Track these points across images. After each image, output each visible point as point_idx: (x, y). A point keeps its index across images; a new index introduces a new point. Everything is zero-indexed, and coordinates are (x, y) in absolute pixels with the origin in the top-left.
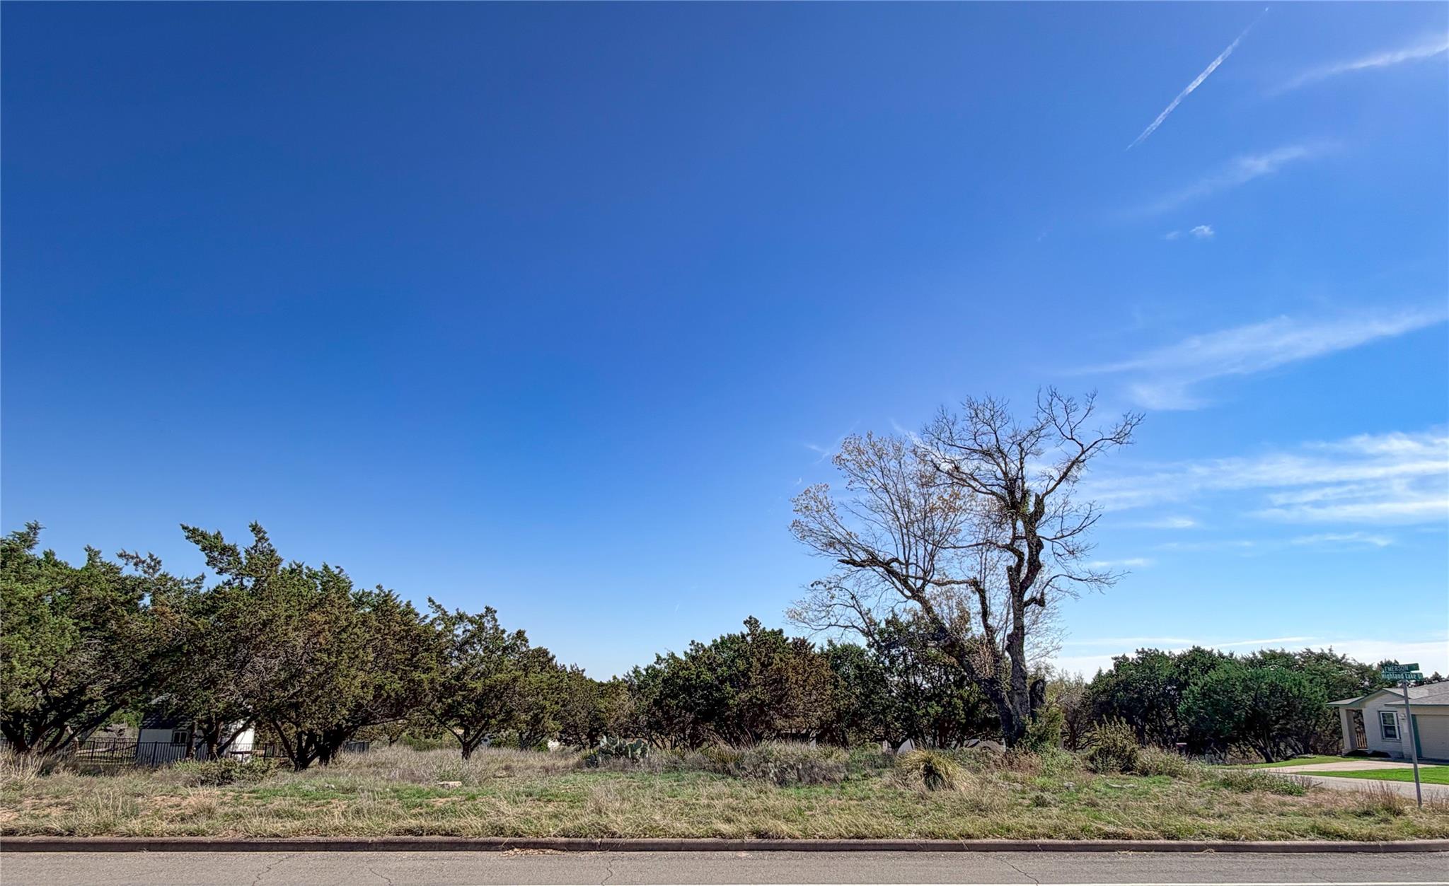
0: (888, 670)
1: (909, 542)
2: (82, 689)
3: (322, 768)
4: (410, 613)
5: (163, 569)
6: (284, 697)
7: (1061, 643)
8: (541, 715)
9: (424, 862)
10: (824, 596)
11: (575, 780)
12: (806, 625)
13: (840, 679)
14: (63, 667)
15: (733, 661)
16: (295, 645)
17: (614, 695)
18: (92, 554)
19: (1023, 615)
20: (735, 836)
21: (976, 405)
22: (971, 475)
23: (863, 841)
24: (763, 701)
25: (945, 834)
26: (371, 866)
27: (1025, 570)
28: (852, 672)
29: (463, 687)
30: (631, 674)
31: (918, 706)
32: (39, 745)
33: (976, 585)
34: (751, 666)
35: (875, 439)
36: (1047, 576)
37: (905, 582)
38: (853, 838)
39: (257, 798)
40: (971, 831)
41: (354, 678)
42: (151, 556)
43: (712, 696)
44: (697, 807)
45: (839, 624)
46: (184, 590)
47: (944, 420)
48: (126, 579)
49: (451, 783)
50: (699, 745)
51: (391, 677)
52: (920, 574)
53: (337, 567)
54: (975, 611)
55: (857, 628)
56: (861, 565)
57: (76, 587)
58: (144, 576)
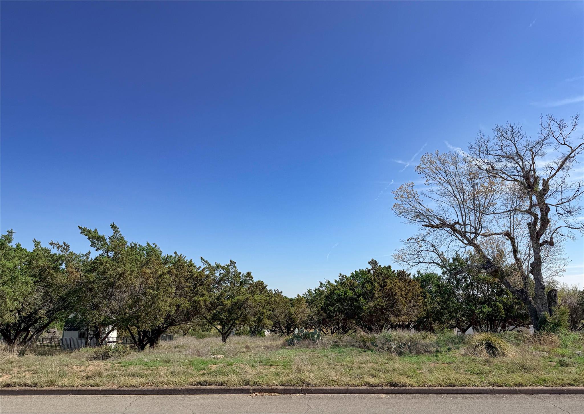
0: (456, 287)
1: (465, 212)
2: (36, 312)
3: (152, 350)
4: (191, 266)
5: (71, 249)
6: (131, 313)
7: (565, 267)
8: (262, 317)
9: (209, 401)
10: (416, 246)
11: (283, 353)
12: (406, 263)
13: (427, 293)
14: (26, 301)
15: (363, 285)
16: (135, 286)
17: (298, 305)
18: (37, 244)
19: (540, 251)
20: (378, 385)
21: (501, 129)
22: (501, 170)
23: (454, 388)
24: (382, 307)
25: (505, 383)
26: (182, 402)
27: (539, 225)
28: (433, 289)
29: (221, 304)
30: (307, 293)
31: (476, 307)
32: (18, 340)
33: (509, 235)
34: (374, 287)
35: (440, 154)
36: (553, 228)
37: (464, 236)
38: (448, 386)
39: (122, 366)
40: (521, 382)
41: (166, 302)
42: (64, 243)
43: (353, 304)
44: (354, 368)
45: (425, 261)
46: (81, 260)
47: (482, 140)
48: (54, 255)
49: (219, 356)
50: (347, 332)
51: (184, 300)
52: (473, 230)
53: (154, 244)
54: (508, 250)
55: (436, 263)
56: (437, 227)
57: (31, 260)
58: (62, 253)
